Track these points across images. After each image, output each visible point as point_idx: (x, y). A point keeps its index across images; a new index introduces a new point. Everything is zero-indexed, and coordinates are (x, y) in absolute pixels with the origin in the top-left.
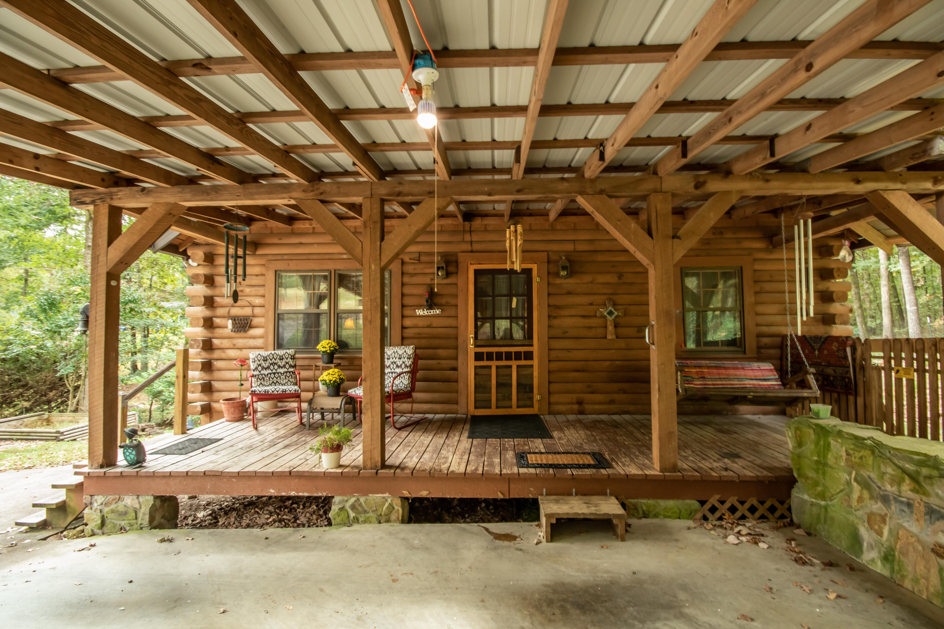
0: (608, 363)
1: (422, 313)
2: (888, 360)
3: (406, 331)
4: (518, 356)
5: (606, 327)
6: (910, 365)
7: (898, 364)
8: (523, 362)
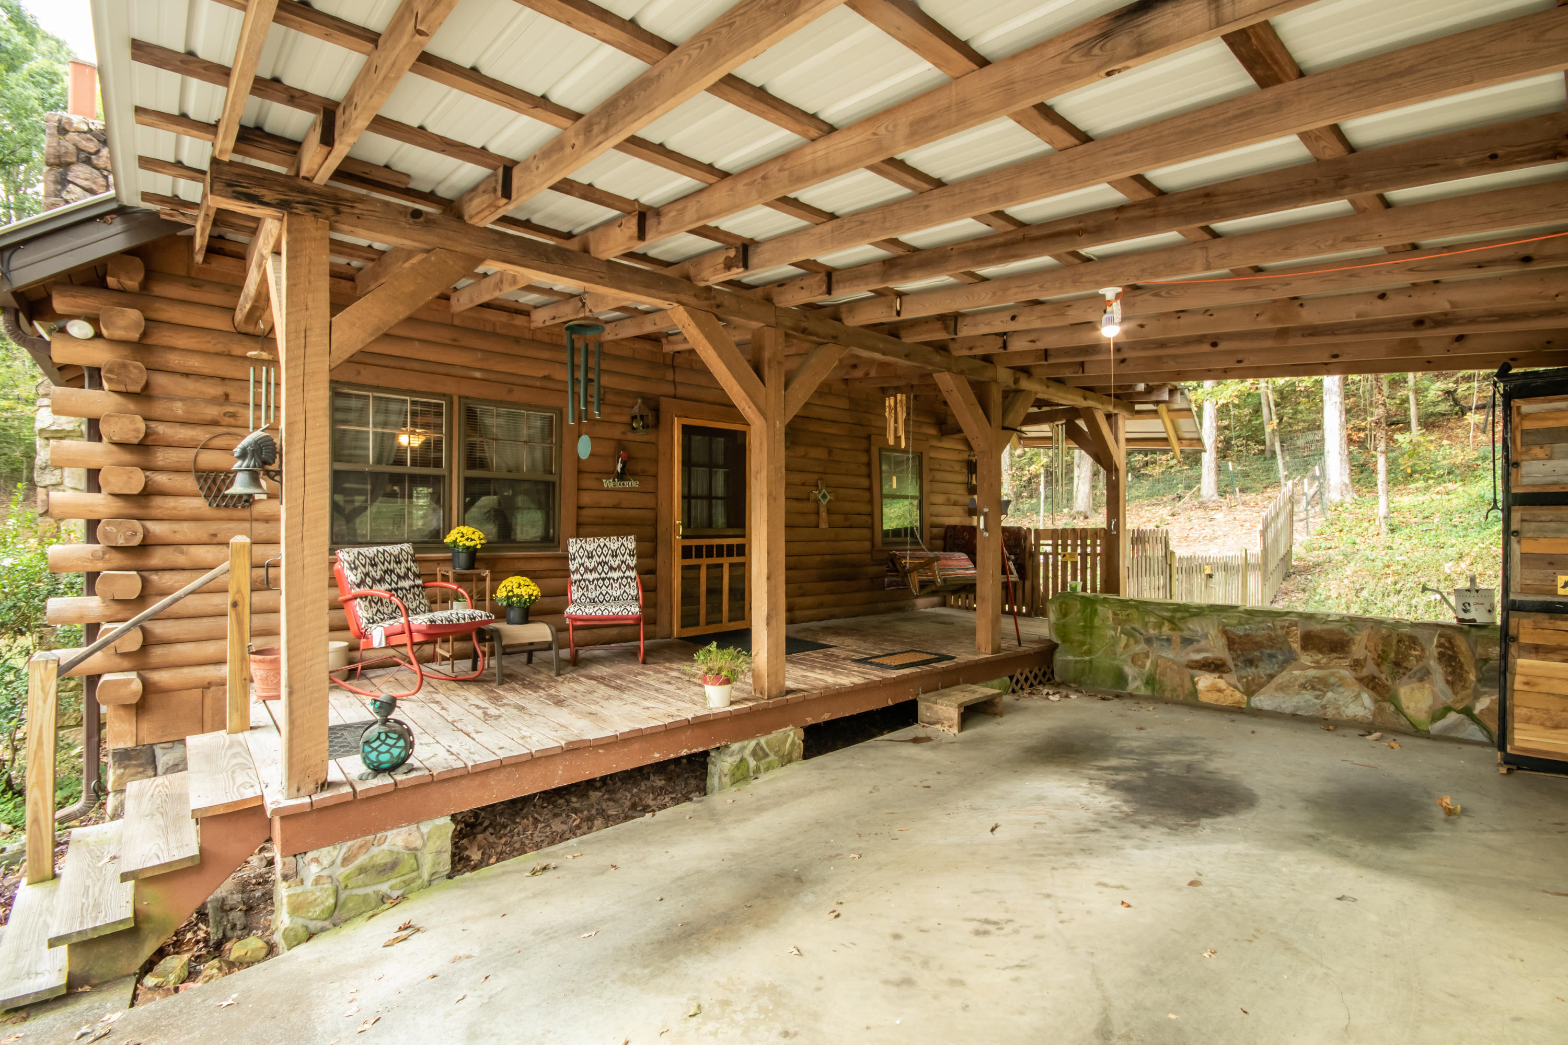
0: (818, 558)
1: (611, 485)
2: (1055, 546)
3: (585, 512)
4: (730, 550)
5: (818, 513)
6: (1074, 549)
7: (1065, 549)
8: (736, 559)
